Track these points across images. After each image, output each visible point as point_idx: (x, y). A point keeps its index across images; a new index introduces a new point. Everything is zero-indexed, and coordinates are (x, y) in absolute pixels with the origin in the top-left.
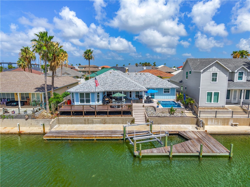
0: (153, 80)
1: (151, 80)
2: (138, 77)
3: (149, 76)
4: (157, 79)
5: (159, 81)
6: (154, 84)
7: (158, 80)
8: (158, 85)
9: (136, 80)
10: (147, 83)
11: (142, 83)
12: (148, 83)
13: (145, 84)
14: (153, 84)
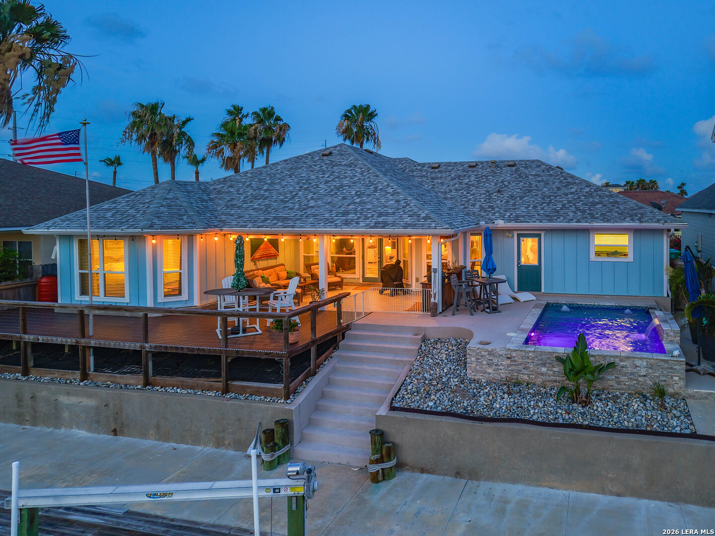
0: (545, 189)
1: (529, 191)
2: (473, 178)
3: (534, 173)
4: (565, 186)
5: (572, 193)
6: (539, 208)
7: (573, 190)
8: (561, 212)
9: (454, 193)
10: (507, 202)
11: (474, 205)
12: (512, 202)
13: (490, 207)
14: (535, 207)
